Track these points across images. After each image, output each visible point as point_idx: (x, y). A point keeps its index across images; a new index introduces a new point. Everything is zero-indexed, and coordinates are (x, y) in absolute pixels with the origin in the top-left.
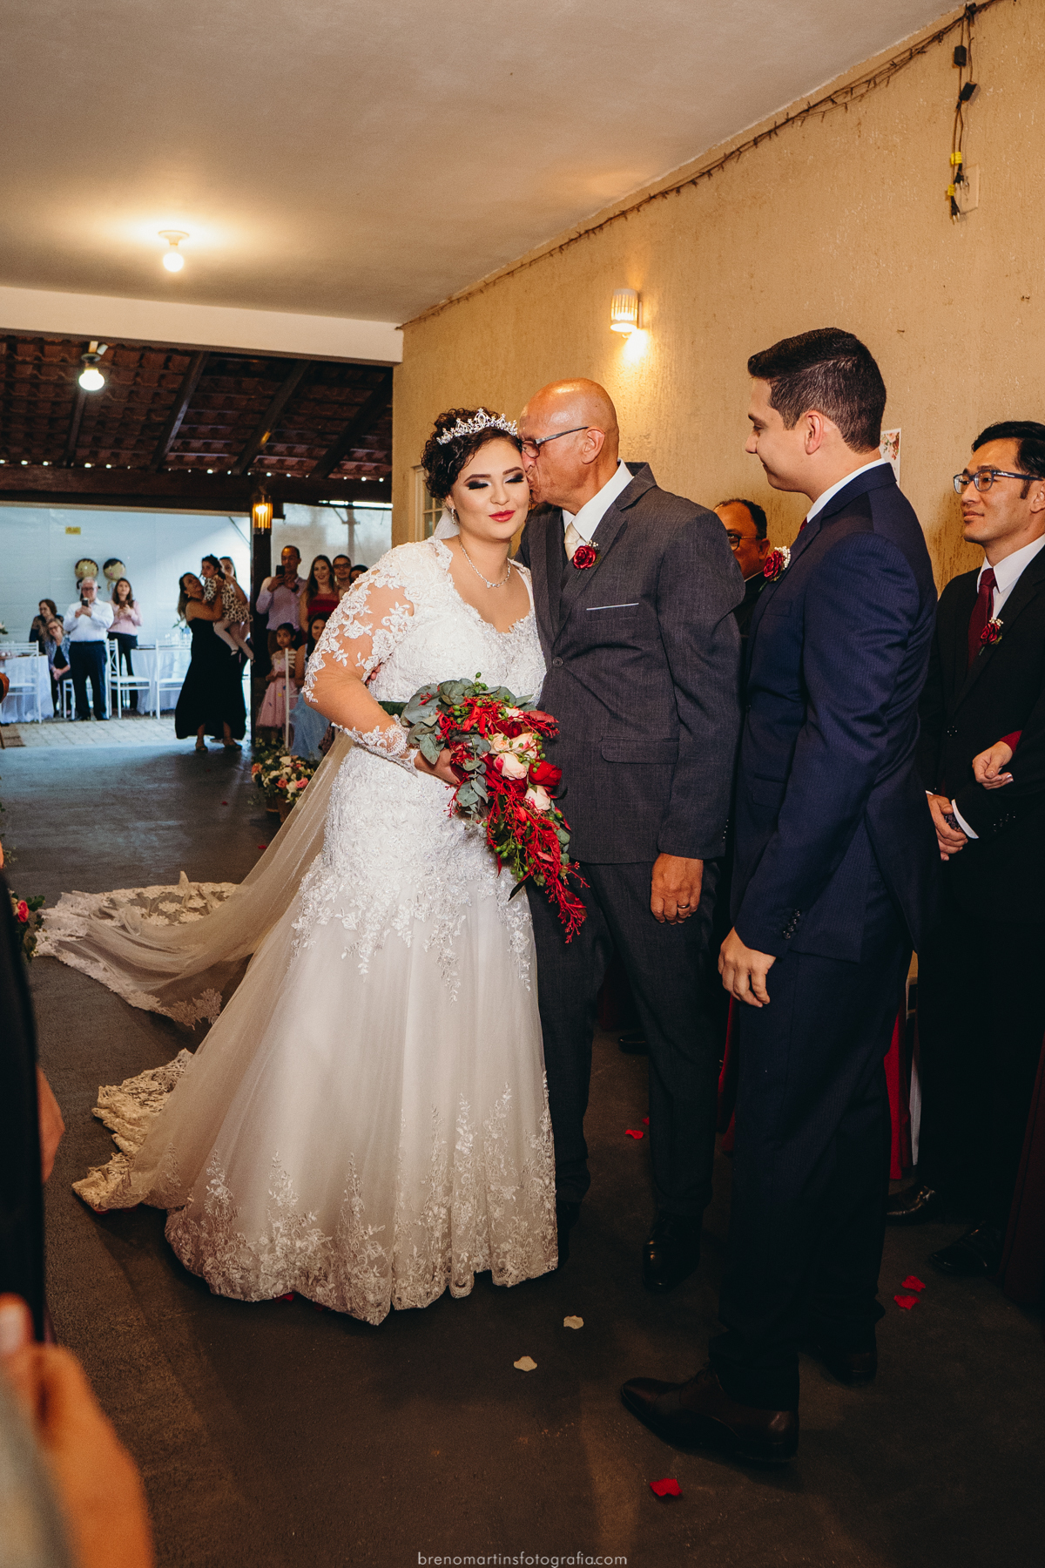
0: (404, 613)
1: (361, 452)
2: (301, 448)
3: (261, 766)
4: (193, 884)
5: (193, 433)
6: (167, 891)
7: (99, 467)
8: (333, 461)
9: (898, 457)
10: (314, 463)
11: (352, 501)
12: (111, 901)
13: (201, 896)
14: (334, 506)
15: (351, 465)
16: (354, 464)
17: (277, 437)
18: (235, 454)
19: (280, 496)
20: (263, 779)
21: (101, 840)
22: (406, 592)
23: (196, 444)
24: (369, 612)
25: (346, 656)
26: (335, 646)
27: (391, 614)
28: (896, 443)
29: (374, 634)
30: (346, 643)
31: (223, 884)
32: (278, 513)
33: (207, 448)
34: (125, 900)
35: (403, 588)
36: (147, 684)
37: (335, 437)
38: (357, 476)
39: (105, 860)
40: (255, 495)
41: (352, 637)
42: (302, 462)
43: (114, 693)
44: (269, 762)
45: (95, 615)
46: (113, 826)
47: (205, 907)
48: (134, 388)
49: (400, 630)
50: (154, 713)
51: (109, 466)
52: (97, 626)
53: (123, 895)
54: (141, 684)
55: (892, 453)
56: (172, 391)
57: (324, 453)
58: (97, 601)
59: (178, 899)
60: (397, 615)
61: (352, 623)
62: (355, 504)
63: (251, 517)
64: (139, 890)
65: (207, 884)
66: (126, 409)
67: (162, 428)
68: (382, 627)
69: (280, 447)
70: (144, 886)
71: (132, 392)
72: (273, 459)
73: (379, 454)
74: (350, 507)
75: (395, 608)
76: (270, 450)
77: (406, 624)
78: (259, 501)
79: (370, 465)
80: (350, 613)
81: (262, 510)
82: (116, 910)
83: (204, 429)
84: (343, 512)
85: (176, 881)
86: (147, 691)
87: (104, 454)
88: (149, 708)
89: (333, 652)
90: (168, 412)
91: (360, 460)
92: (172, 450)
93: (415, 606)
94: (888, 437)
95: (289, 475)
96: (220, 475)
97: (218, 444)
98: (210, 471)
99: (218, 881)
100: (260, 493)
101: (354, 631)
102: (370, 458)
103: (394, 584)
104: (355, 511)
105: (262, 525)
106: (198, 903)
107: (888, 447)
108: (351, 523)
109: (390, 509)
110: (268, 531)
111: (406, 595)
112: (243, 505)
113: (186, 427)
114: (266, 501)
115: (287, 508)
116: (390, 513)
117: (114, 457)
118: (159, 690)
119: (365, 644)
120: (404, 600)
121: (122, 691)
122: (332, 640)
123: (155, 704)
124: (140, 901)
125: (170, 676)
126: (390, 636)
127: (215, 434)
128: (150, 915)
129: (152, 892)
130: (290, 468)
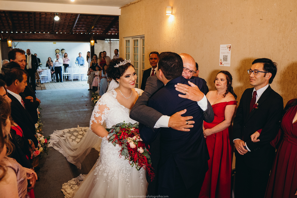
0: (107, 110)
1: (112, 29)
2: (100, 29)
3: (93, 98)
4: (80, 127)
5: (78, 27)
6: (75, 129)
7: (59, 33)
8: (107, 31)
9: (230, 51)
10: (103, 31)
11: (110, 39)
12: (64, 132)
13: (82, 131)
14: (107, 40)
15: (110, 32)
16: (111, 31)
17: (95, 27)
18: (86, 30)
19: (96, 38)
20: (94, 101)
21: (62, 116)
22: (107, 105)
23: (78, 28)
24: (100, 111)
25: (96, 121)
26: (94, 119)
27: (104, 111)
28: (230, 47)
29: (101, 116)
30: (96, 118)
31: (86, 127)
32: (96, 42)
33: (81, 29)
34: (67, 132)
35: (106, 105)
36: (70, 74)
37: (107, 26)
38: (111, 34)
39: (62, 121)
40: (91, 38)
41: (97, 117)
42: (100, 31)
43: (64, 76)
44: (95, 97)
45: (59, 61)
46: (64, 112)
47: (83, 134)
48: (66, 18)
49: (107, 114)
50: (72, 80)
51: (61, 33)
52: (60, 64)
53: (66, 130)
54: (69, 74)
55: (229, 49)
56: (73, 19)
57: (105, 29)
58: (60, 58)
59: (77, 132)
60: (106, 111)
61: (97, 114)
62: (111, 39)
63: (90, 43)
64: (69, 129)
65: (83, 127)
66: (64, 22)
67: (72, 26)
68: (103, 114)
69: (96, 29)
70: (70, 128)
71: (65, 19)
72: (94, 31)
73: (116, 29)
74: (110, 40)
75: (105, 109)
76: (94, 29)
77: (108, 112)
78: (92, 40)
79: (114, 31)
80: (96, 111)
81: (92, 42)
82: (65, 135)
83: (80, 26)
84: (109, 41)
85: (77, 127)
86: (70, 76)
87: (60, 31)
88: (71, 79)
89: (94, 120)
90: (73, 23)
91: (112, 30)
92: (74, 30)
93: (109, 108)
94: (228, 46)
95: (98, 34)
96: (84, 34)
97: (83, 28)
98: (82, 33)
99: (85, 127)
100: (92, 38)
101: (97, 115)
102: (114, 30)
103: (104, 104)
104: (111, 41)
105: (92, 45)
106: (81, 133)
107: (228, 48)
108: (110, 43)
109: (118, 40)
110: (94, 46)
111: (107, 106)
112: (88, 41)
113: (76, 25)
114: (93, 40)
115: (97, 41)
116: (119, 41)
117: (62, 31)
118: (72, 76)
119: (100, 118)
120: (107, 107)
121: (65, 76)
122: (93, 117)
123: (72, 78)
124: (69, 132)
125: (75, 73)
126: (105, 115)
127: (82, 27)
128: (72, 136)
129: (72, 129)
130: (98, 32)
